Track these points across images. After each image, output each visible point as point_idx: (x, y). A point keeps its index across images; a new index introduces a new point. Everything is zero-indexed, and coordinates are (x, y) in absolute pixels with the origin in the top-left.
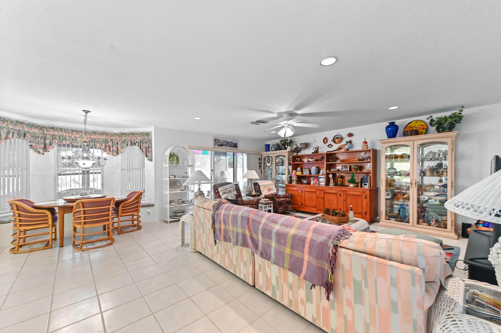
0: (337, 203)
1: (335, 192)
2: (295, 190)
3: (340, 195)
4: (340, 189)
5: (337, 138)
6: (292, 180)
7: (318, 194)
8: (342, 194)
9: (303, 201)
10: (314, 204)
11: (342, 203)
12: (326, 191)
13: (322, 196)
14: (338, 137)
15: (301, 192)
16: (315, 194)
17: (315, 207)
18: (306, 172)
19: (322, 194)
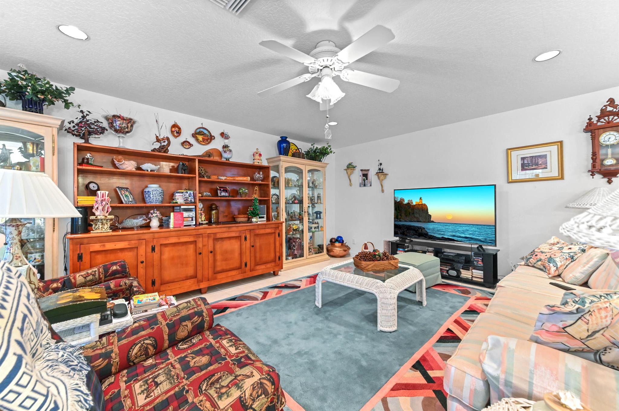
0: (241, 254)
1: (237, 235)
2: (122, 250)
3: (246, 238)
4: (245, 228)
5: (200, 133)
6: (92, 221)
7: (200, 245)
8: (248, 237)
9: (156, 272)
10: (190, 271)
11: (248, 252)
12: (218, 236)
13: (211, 249)
14: (202, 132)
15: (150, 249)
16: (192, 247)
17: (195, 277)
18: (126, 196)
19: (211, 242)
